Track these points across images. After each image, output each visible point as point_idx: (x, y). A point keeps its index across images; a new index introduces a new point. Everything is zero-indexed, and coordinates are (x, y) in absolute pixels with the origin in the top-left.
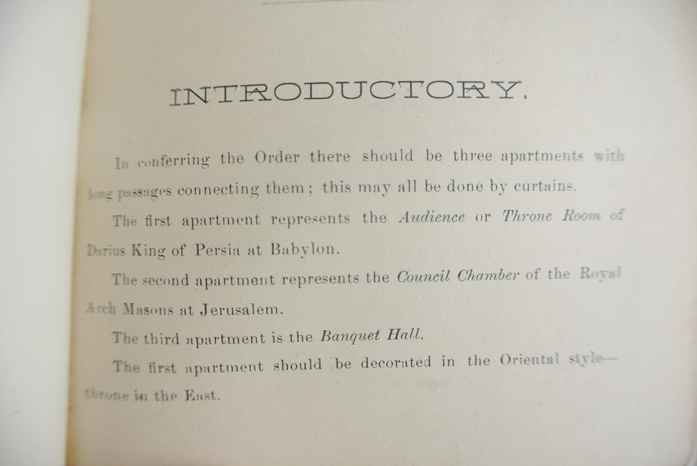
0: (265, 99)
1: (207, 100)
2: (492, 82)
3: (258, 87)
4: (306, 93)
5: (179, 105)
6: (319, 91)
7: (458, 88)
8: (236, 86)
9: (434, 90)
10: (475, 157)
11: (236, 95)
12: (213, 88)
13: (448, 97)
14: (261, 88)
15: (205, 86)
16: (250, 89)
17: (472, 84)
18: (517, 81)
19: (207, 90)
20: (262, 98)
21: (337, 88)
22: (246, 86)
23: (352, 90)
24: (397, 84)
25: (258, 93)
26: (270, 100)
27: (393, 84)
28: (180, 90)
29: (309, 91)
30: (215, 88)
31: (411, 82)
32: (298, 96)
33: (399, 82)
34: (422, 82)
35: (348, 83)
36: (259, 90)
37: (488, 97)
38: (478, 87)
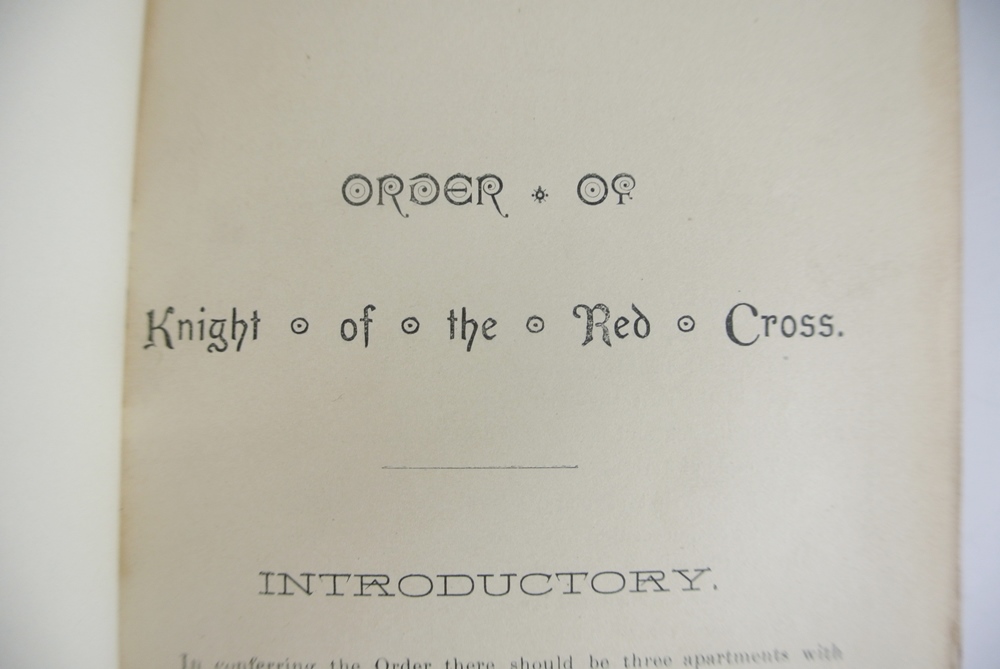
0: (387, 594)
1: (311, 591)
2: (674, 571)
3: (378, 579)
4: (439, 587)
5: (272, 593)
6: (455, 586)
7: (631, 581)
8: (349, 576)
9: (602, 583)
10: (651, 663)
11: (348, 587)
12: (317, 576)
13: (618, 591)
14: (382, 580)
15: (307, 571)
16: (367, 580)
17: (649, 575)
18: (705, 567)
19: (311, 578)
20: (382, 592)
21: (479, 582)
22: (362, 576)
23: (497, 584)
24: (554, 577)
25: (377, 587)
26: (394, 595)
27: (549, 577)
28: (273, 574)
29: (443, 585)
30: (321, 576)
31: (572, 575)
32: (430, 592)
33: (557, 575)
34: (586, 574)
35: (492, 575)
36: (380, 582)
37: (668, 590)
38: (656, 579)
